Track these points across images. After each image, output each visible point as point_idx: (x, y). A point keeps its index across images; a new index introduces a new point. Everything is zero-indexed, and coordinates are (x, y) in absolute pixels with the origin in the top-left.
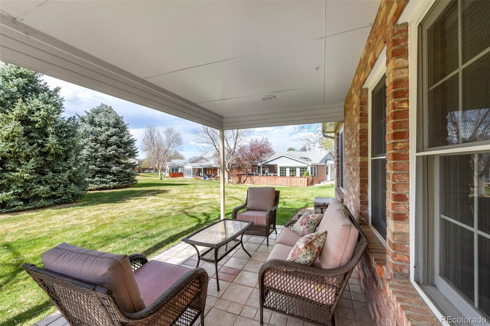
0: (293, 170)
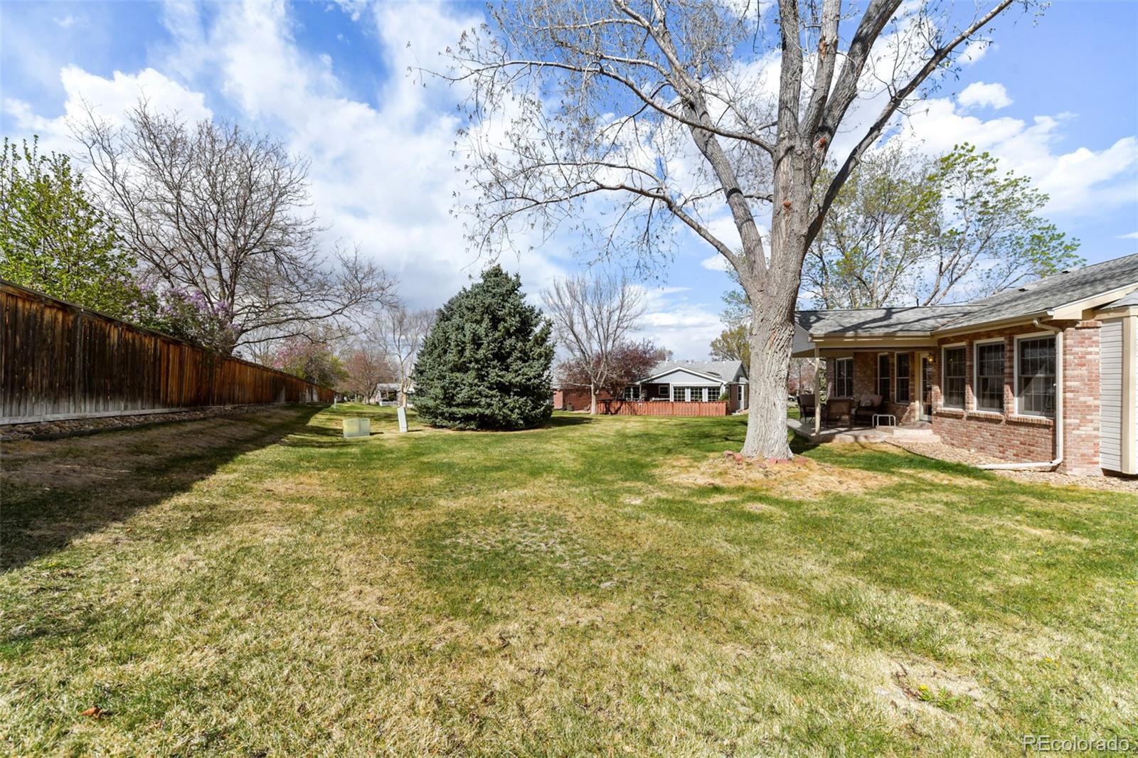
0: (696, 391)
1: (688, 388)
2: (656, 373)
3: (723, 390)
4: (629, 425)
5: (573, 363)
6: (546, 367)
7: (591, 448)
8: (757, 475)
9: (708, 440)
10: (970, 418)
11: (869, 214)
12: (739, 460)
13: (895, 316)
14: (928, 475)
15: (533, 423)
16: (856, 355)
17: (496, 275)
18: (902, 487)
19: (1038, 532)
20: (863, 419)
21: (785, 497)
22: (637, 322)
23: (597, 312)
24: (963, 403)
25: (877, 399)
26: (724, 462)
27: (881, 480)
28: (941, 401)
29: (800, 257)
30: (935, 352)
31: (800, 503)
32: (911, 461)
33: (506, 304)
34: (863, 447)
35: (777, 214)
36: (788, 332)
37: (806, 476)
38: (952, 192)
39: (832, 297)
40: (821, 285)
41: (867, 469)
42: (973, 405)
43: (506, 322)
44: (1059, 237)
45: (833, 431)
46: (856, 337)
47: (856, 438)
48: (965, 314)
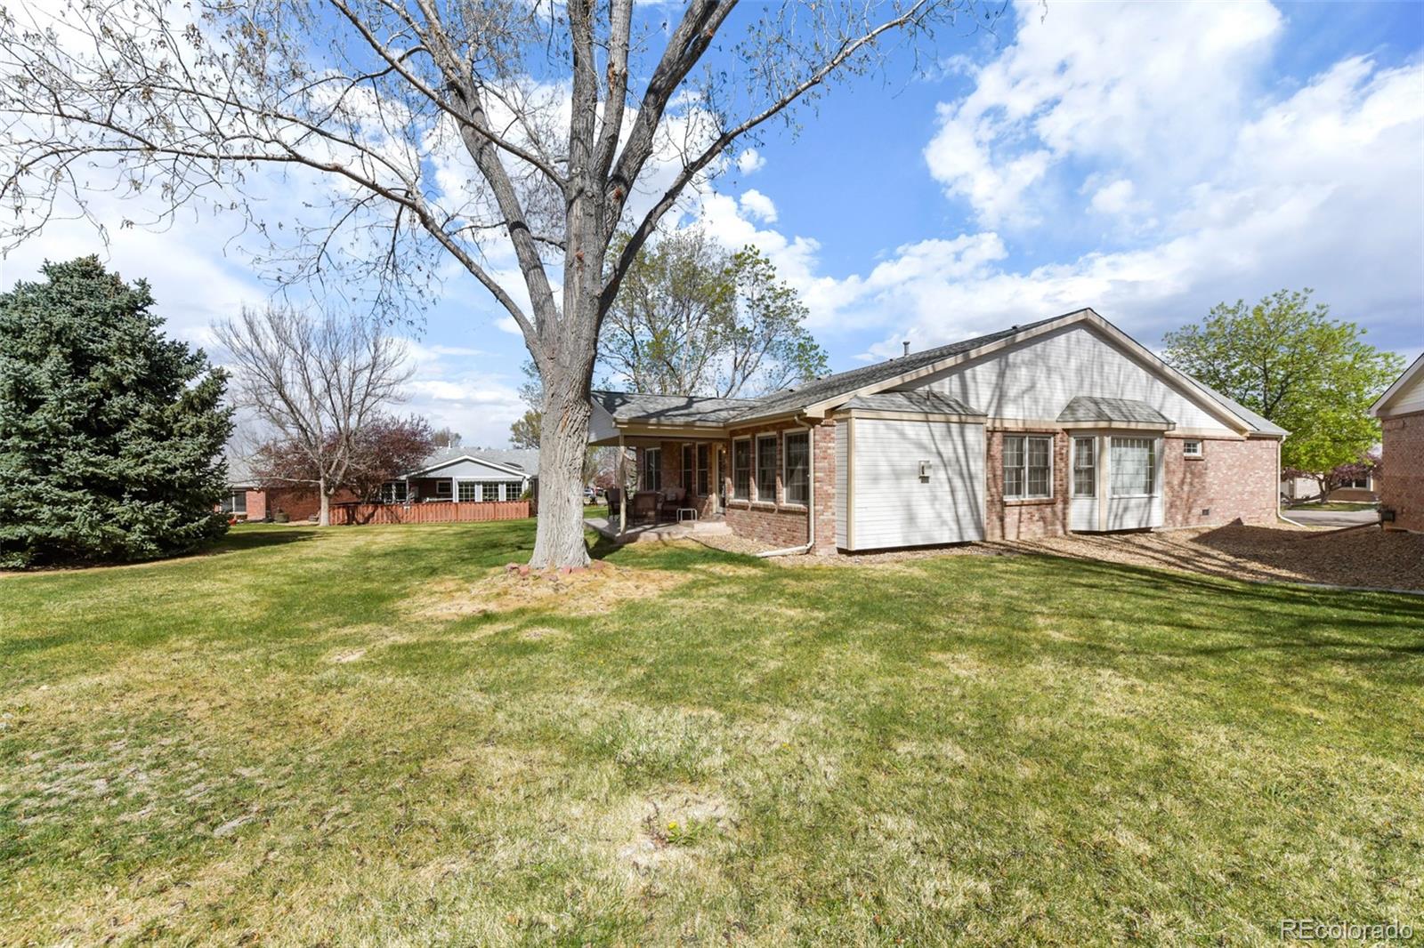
0: (490, 488)
1: (479, 483)
2: (431, 464)
3: (526, 486)
4: (379, 539)
5: (285, 445)
6: (213, 449)
7: (297, 580)
8: (544, 591)
9: (496, 551)
10: (755, 508)
11: (677, 298)
12: (524, 574)
13: (695, 405)
14: (719, 569)
15: (183, 546)
16: (663, 444)
17: (86, 275)
18: (694, 584)
19: (791, 613)
20: (669, 515)
21: (574, 615)
22: (400, 389)
23: (330, 368)
24: (748, 495)
25: (681, 492)
26: (505, 579)
27: (679, 578)
28: (732, 494)
29: (594, 322)
30: (727, 443)
31: (590, 619)
32: (706, 555)
33: (111, 331)
34: (666, 545)
35: (569, 266)
36: (582, 412)
37: (603, 584)
38: (745, 292)
39: (644, 381)
40: (633, 366)
41: (666, 569)
42: (756, 498)
43: (110, 363)
44: (816, 347)
45: (639, 529)
46: (658, 424)
47: (660, 535)
48: (751, 408)
